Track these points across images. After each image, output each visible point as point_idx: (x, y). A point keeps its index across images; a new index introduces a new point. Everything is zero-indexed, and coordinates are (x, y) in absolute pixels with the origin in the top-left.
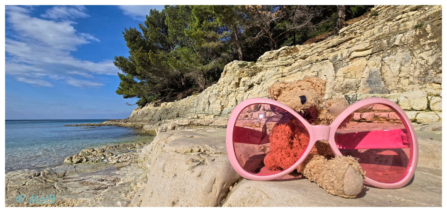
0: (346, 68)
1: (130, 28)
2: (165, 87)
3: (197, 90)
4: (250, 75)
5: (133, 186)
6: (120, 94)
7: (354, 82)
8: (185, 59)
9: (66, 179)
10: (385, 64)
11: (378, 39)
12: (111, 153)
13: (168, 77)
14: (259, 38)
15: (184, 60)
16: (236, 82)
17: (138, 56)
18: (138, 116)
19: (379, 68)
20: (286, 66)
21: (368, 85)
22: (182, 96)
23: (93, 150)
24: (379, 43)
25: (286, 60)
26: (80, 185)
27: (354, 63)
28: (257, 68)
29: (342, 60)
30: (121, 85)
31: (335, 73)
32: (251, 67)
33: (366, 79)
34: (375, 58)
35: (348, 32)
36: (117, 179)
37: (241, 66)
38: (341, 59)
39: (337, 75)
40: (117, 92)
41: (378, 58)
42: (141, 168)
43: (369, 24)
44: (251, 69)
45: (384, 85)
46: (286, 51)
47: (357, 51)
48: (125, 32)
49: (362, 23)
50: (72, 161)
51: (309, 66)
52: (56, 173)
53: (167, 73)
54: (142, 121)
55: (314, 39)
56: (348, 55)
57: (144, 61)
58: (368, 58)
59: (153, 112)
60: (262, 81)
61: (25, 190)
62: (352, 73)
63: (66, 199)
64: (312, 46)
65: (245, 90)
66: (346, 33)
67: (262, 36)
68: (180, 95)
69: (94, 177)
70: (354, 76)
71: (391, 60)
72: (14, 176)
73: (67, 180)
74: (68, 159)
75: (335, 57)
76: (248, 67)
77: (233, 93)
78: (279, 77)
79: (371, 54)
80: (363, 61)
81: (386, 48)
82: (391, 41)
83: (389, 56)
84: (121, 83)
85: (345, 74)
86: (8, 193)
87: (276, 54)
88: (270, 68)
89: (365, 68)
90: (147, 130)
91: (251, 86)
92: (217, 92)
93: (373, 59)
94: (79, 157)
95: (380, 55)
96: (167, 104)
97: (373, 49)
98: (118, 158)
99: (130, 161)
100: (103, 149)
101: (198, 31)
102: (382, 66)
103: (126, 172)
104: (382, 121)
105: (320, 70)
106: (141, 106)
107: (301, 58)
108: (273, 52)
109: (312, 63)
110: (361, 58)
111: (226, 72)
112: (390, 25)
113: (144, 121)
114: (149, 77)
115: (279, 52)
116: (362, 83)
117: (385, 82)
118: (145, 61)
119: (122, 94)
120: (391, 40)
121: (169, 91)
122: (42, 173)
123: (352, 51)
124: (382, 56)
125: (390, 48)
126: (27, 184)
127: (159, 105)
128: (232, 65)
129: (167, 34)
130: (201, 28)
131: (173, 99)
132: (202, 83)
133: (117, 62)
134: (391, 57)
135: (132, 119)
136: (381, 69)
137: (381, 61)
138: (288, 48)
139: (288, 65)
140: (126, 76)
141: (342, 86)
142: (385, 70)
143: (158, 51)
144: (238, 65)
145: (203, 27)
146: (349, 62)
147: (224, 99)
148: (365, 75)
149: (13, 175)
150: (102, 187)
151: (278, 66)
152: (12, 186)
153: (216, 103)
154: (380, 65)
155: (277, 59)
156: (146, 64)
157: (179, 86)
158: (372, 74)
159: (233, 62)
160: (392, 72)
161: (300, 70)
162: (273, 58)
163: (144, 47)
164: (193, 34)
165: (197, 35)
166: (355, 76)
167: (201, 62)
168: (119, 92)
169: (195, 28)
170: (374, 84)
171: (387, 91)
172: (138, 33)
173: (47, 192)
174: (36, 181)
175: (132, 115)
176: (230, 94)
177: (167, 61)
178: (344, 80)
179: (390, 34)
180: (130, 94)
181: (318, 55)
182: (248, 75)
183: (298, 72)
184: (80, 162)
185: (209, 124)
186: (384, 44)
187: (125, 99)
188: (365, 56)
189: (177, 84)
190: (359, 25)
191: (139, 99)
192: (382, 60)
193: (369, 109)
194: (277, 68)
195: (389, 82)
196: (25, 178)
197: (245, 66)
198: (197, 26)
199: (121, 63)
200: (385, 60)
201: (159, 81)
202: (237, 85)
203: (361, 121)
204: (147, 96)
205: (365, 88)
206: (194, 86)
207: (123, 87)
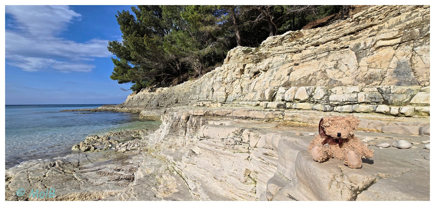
0: (370, 58)
1: (124, 11)
2: (160, 73)
3: (193, 76)
4: (255, 62)
5: (159, 178)
6: (115, 79)
7: (379, 72)
8: (181, 44)
9: (83, 168)
10: (416, 54)
11: (409, 27)
12: (117, 141)
13: (163, 63)
14: (259, 21)
15: (179, 44)
16: (241, 69)
17: (133, 41)
18: (134, 102)
19: (409, 58)
20: (295, 53)
21: (395, 76)
22: (177, 81)
23: (98, 137)
24: (410, 31)
25: (293, 46)
26: (98, 175)
27: (380, 52)
28: (263, 54)
29: (366, 49)
30: (115, 70)
31: (358, 62)
32: (256, 53)
33: (393, 70)
34: (405, 48)
35: (364, 18)
36: (133, 168)
37: (245, 52)
38: (364, 48)
39: (360, 65)
40: (112, 78)
41: (409, 48)
42: (155, 157)
43: (392, 10)
44: (256, 55)
45: (414, 77)
46: (290, 36)
47: (384, 40)
48: (118, 15)
49: (380, 9)
50: (80, 149)
51: (326, 54)
52: (70, 163)
53: (162, 58)
54: (138, 106)
55: (315, 23)
56: (373, 43)
57: (138, 46)
58: (396, 47)
59: (149, 98)
60: (269, 68)
61: (48, 182)
62: (377, 63)
63: (92, 191)
64: (318, 31)
65: (250, 77)
66: (362, 19)
67: (262, 19)
68: (176, 80)
69: (109, 166)
70: (379, 67)
71: (423, 51)
72: (31, 166)
73: (84, 170)
74: (76, 147)
75: (358, 46)
76: (253, 53)
77: (238, 80)
78: (292, 65)
79: (400, 44)
80: (390, 51)
81: (418, 37)
82: (423, 30)
83: (422, 46)
84: (115, 68)
85: (369, 64)
86: (32, 185)
87: (280, 40)
88: (278, 55)
89: (392, 58)
90: (145, 115)
91: (257, 73)
92: (222, 79)
93: (402, 49)
94: (86, 145)
95: (410, 45)
96: (163, 89)
97: (403, 38)
98: (125, 146)
99: (139, 149)
100: (108, 137)
101: (195, 14)
102: (412, 56)
103: (139, 161)
104: (424, 116)
105: (341, 59)
106: (136, 91)
107: (312, 45)
108: (276, 37)
109: (329, 51)
110: (387, 47)
111: (229, 58)
112: (423, 12)
113: (141, 107)
114: (144, 62)
115: (284, 37)
116: (388, 73)
117: (415, 73)
118: (140, 47)
119: (117, 79)
120: (424, 28)
121: (164, 76)
122: (56, 163)
123: (378, 40)
124: (412, 46)
125: (422, 37)
126: (47, 175)
127: (155, 91)
128: (235, 51)
129: (161, 17)
130: (198, 11)
131: (168, 84)
132: (198, 68)
133: (111, 47)
134: (424, 47)
135: (127, 104)
136: (411, 60)
137: (411, 51)
138: (293, 33)
139: (297, 51)
140: (120, 61)
141: (366, 76)
142: (416, 60)
143: (153, 35)
144: (242, 51)
145: (200, 10)
146: (374, 51)
147: (229, 86)
148: (393, 65)
149: (29, 165)
150: (121, 177)
151: (287, 53)
152: (33, 177)
153: (220, 90)
154: (410, 56)
155: (281, 44)
156: (141, 49)
157: (175, 71)
158: (400, 65)
159: (236, 48)
160: (424, 62)
161: (315, 58)
162: (276, 43)
163: (138, 31)
164: (190, 17)
165: (193, 18)
166: (381, 66)
167: (197, 47)
168: (114, 77)
169: (192, 11)
170: (403, 75)
171: (418, 83)
172: (132, 16)
173: (70, 184)
174: (55, 172)
175: (127, 100)
176: (234, 81)
177: (162, 46)
178: (368, 70)
179: (423, 22)
180: (125, 79)
181: (335, 43)
182: (253, 61)
183: (313, 61)
184: (88, 149)
185: (226, 115)
186: (415, 32)
187: (120, 84)
188: (392, 46)
189: (172, 69)
190: (377, 10)
191: (133, 84)
192: (413, 50)
193: (405, 102)
194: (286, 55)
195: (419, 73)
196: (42, 169)
197: (250, 52)
198: (194, 9)
199: (116, 48)
200: (416, 50)
201: (154, 66)
202: (242, 71)
203: (399, 115)
204: (141, 81)
205: (391, 79)
206: (189, 71)
207: (117, 72)
